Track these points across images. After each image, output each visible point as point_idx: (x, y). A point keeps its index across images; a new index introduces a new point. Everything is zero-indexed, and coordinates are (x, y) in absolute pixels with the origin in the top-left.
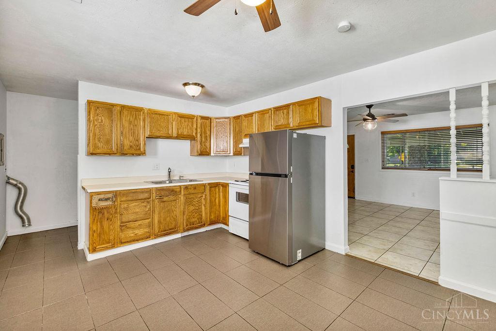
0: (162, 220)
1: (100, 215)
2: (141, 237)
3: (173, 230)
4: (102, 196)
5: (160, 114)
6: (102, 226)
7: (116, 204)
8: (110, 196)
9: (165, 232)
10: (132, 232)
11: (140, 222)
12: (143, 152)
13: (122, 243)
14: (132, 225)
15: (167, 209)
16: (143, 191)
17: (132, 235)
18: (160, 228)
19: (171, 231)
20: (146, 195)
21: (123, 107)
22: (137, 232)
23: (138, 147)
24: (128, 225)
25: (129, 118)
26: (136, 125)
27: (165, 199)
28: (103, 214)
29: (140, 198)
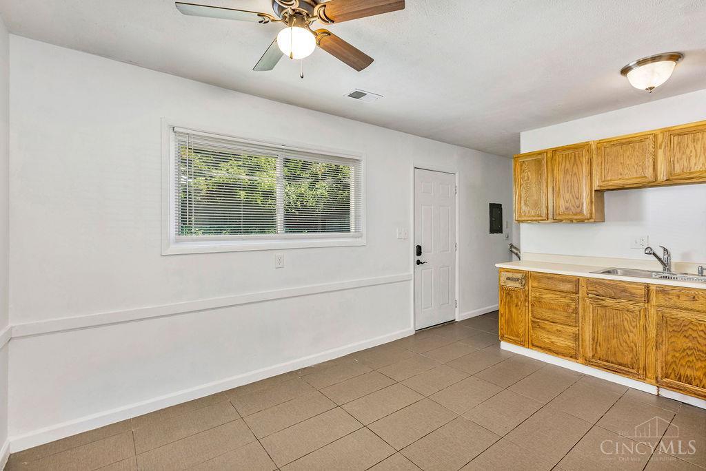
0: (601, 339)
1: (509, 298)
2: (560, 350)
3: (627, 369)
4: (510, 275)
5: (622, 144)
6: (510, 311)
7: (527, 288)
8: (519, 276)
9: (605, 363)
10: (547, 336)
11: (559, 327)
12: (588, 216)
13: (534, 346)
14: (547, 325)
15: (612, 322)
16: (564, 279)
17: (547, 341)
18: (596, 352)
19: (620, 367)
20: (568, 287)
21: (555, 151)
22: (554, 339)
23: (580, 208)
24: (542, 323)
25: (563, 165)
26: (575, 174)
27: (608, 302)
28: (511, 297)
29: (558, 289)
